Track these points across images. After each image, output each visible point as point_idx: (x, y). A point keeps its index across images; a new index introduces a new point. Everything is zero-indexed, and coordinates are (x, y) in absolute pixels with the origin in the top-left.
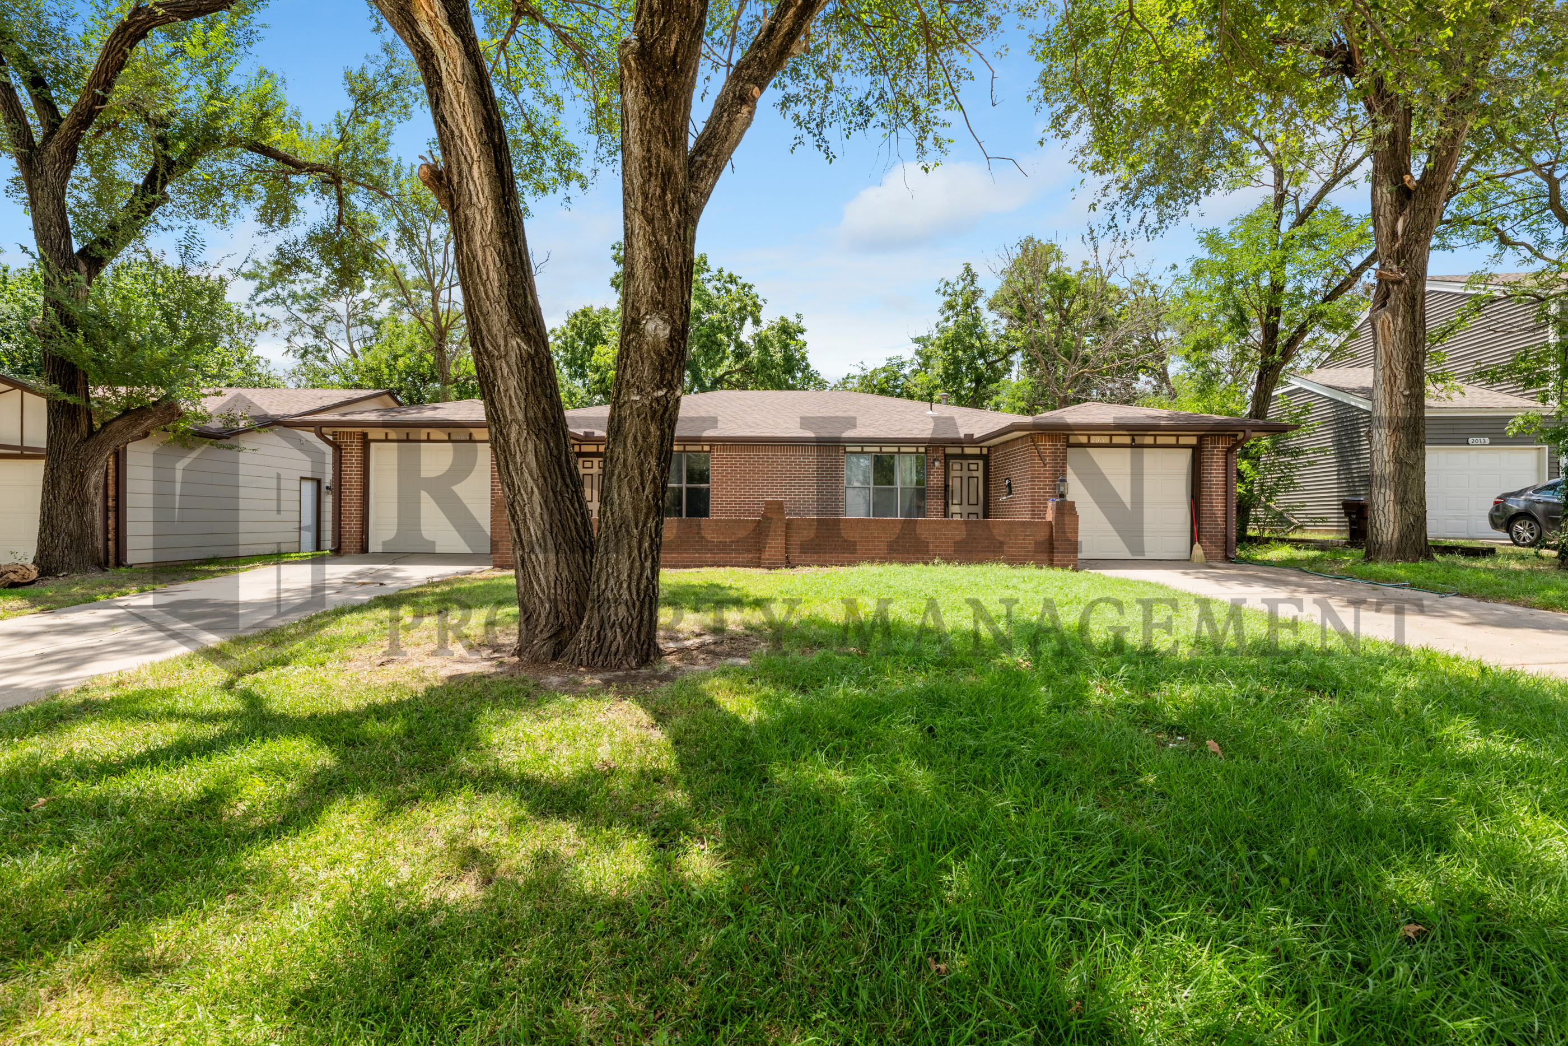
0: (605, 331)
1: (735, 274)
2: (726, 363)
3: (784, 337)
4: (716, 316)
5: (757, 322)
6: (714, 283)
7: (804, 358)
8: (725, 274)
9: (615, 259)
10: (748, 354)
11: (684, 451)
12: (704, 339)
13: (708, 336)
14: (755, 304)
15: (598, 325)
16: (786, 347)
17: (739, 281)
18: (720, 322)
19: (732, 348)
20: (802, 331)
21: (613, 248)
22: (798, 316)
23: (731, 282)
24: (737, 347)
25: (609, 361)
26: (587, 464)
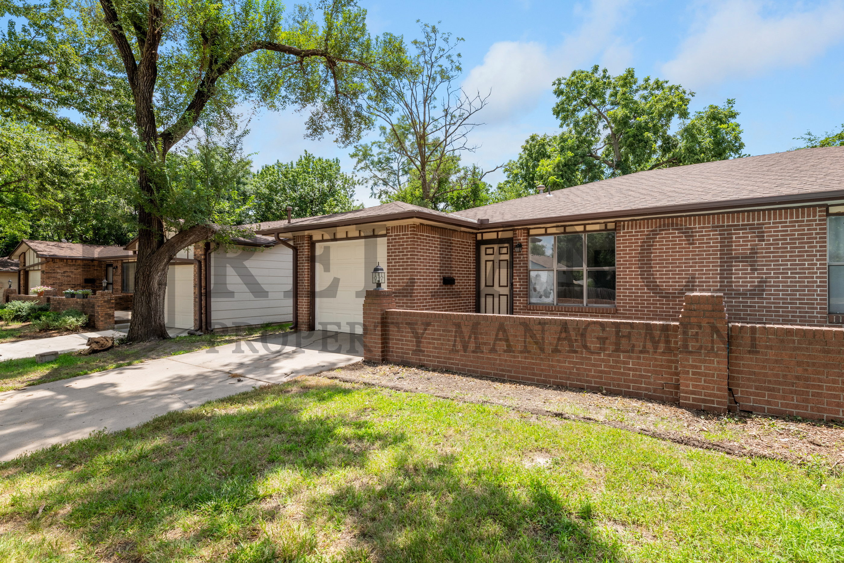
0: (549, 149)
1: (661, 80)
2: (654, 157)
3: (714, 123)
4: (643, 119)
5: (684, 115)
6: (641, 92)
7: (736, 138)
8: (651, 82)
9: (555, 92)
10: (675, 146)
11: (585, 231)
12: (631, 139)
13: (635, 136)
14: (682, 99)
15: (543, 145)
16: (716, 132)
17: (666, 85)
18: (646, 123)
19: (659, 143)
20: (733, 116)
21: (554, 84)
22: (729, 102)
23: (658, 88)
24: (664, 142)
25: (550, 170)
26: (490, 251)
